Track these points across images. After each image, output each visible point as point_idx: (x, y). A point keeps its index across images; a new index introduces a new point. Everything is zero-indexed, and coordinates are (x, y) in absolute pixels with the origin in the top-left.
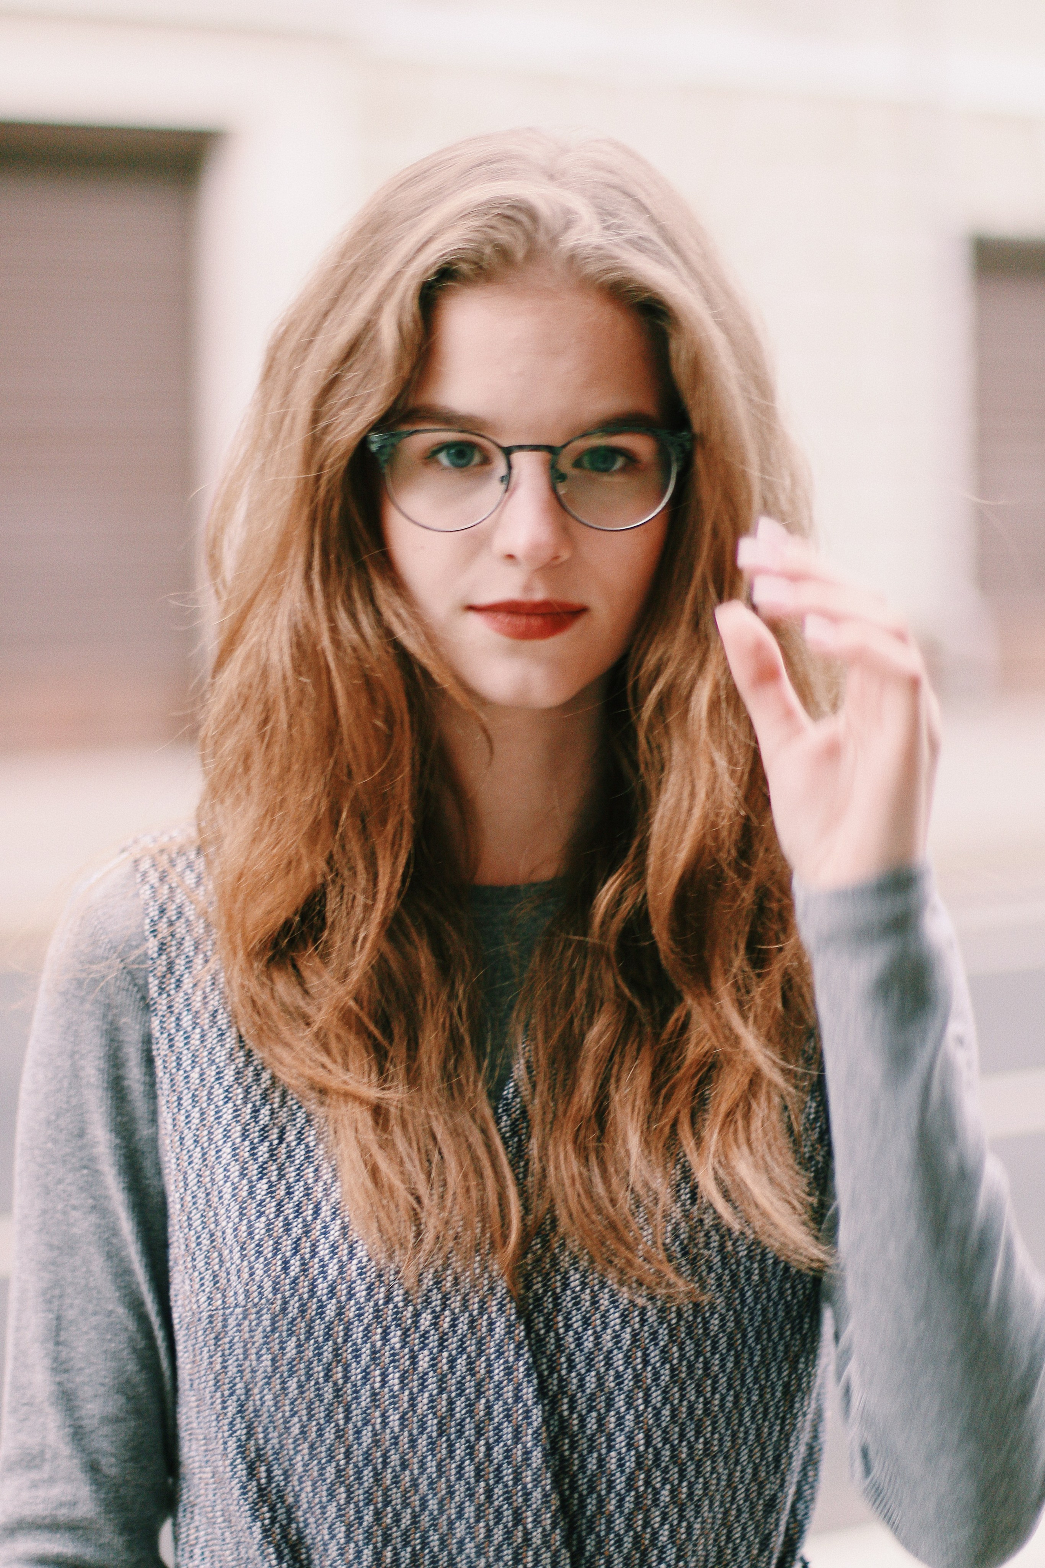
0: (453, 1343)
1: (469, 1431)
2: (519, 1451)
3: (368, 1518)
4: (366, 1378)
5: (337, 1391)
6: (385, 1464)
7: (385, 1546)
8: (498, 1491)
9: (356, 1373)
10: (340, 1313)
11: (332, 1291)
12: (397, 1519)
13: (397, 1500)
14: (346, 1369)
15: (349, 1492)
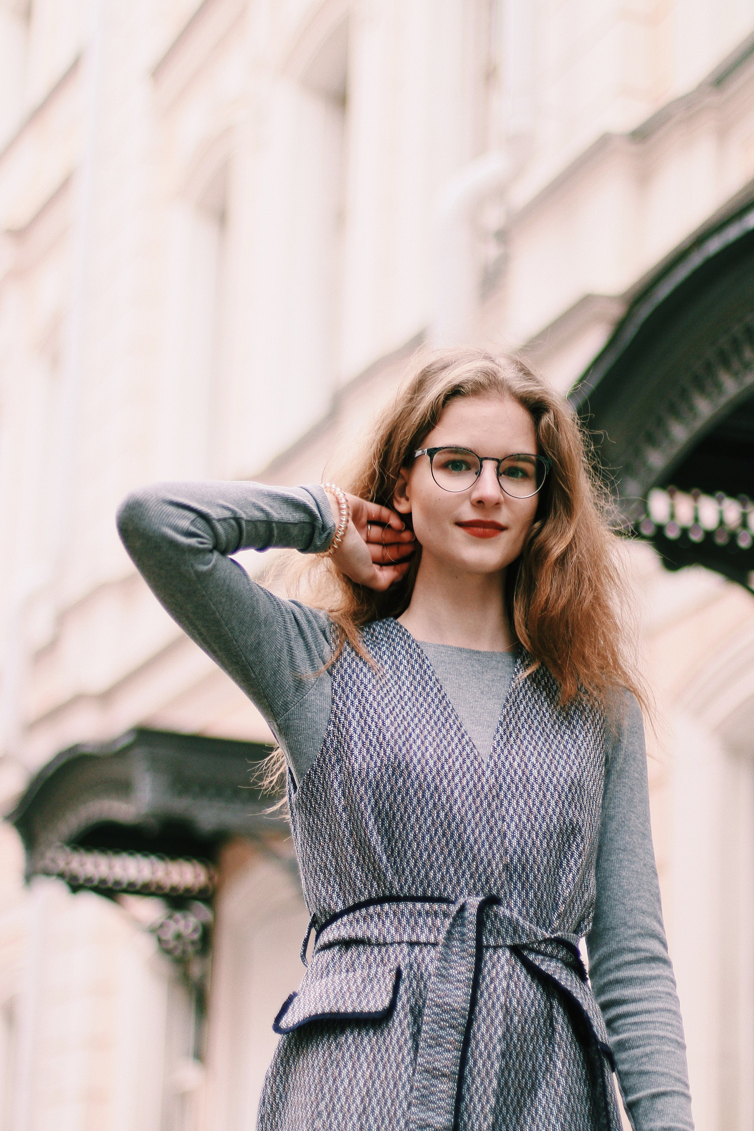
0: (467, 790)
1: (473, 824)
2: (491, 837)
3: (425, 857)
4: (431, 797)
5: (419, 801)
6: (436, 834)
7: (430, 870)
8: (483, 850)
9: (428, 794)
10: (422, 770)
11: (419, 761)
12: (437, 859)
13: (438, 850)
14: (424, 792)
15: (418, 844)
